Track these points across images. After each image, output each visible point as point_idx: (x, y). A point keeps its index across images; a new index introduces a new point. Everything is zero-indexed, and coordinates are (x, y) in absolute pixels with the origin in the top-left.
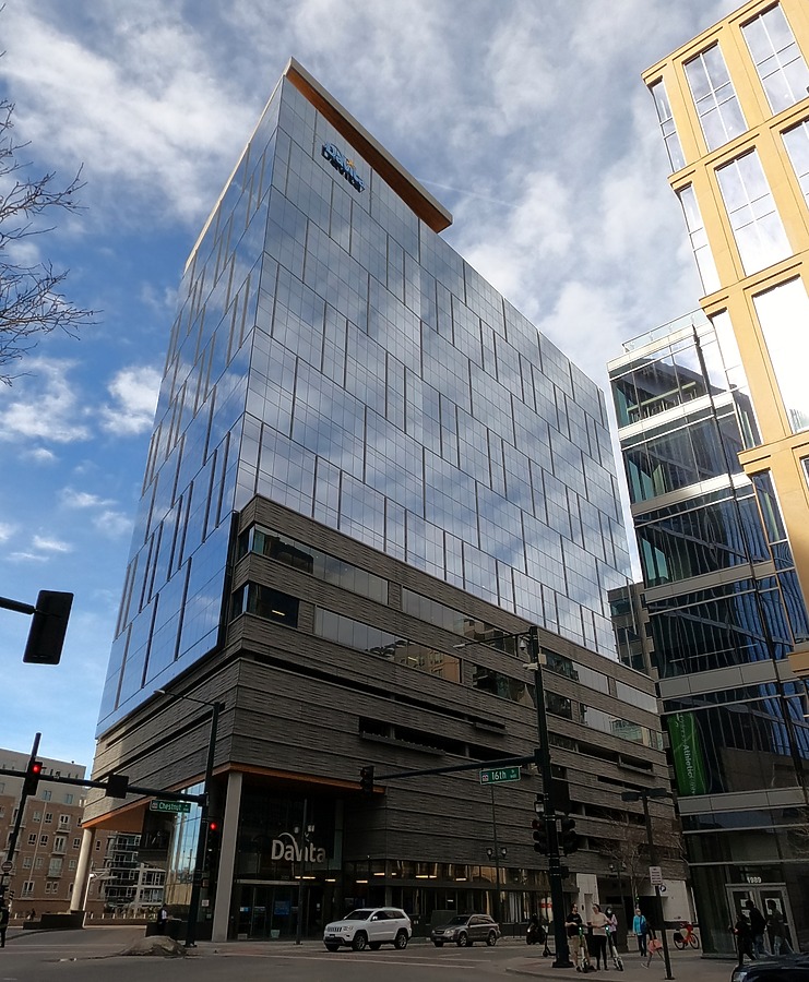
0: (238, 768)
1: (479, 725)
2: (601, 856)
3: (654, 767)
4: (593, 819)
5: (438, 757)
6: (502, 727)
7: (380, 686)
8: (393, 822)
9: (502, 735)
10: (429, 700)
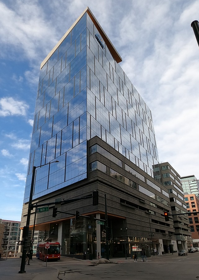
0: (99, 212)
1: (141, 201)
2: (163, 234)
3: (170, 212)
4: (161, 225)
5: (134, 209)
6: (144, 201)
7: (123, 190)
8: (128, 226)
9: (144, 203)
10: (131, 194)
